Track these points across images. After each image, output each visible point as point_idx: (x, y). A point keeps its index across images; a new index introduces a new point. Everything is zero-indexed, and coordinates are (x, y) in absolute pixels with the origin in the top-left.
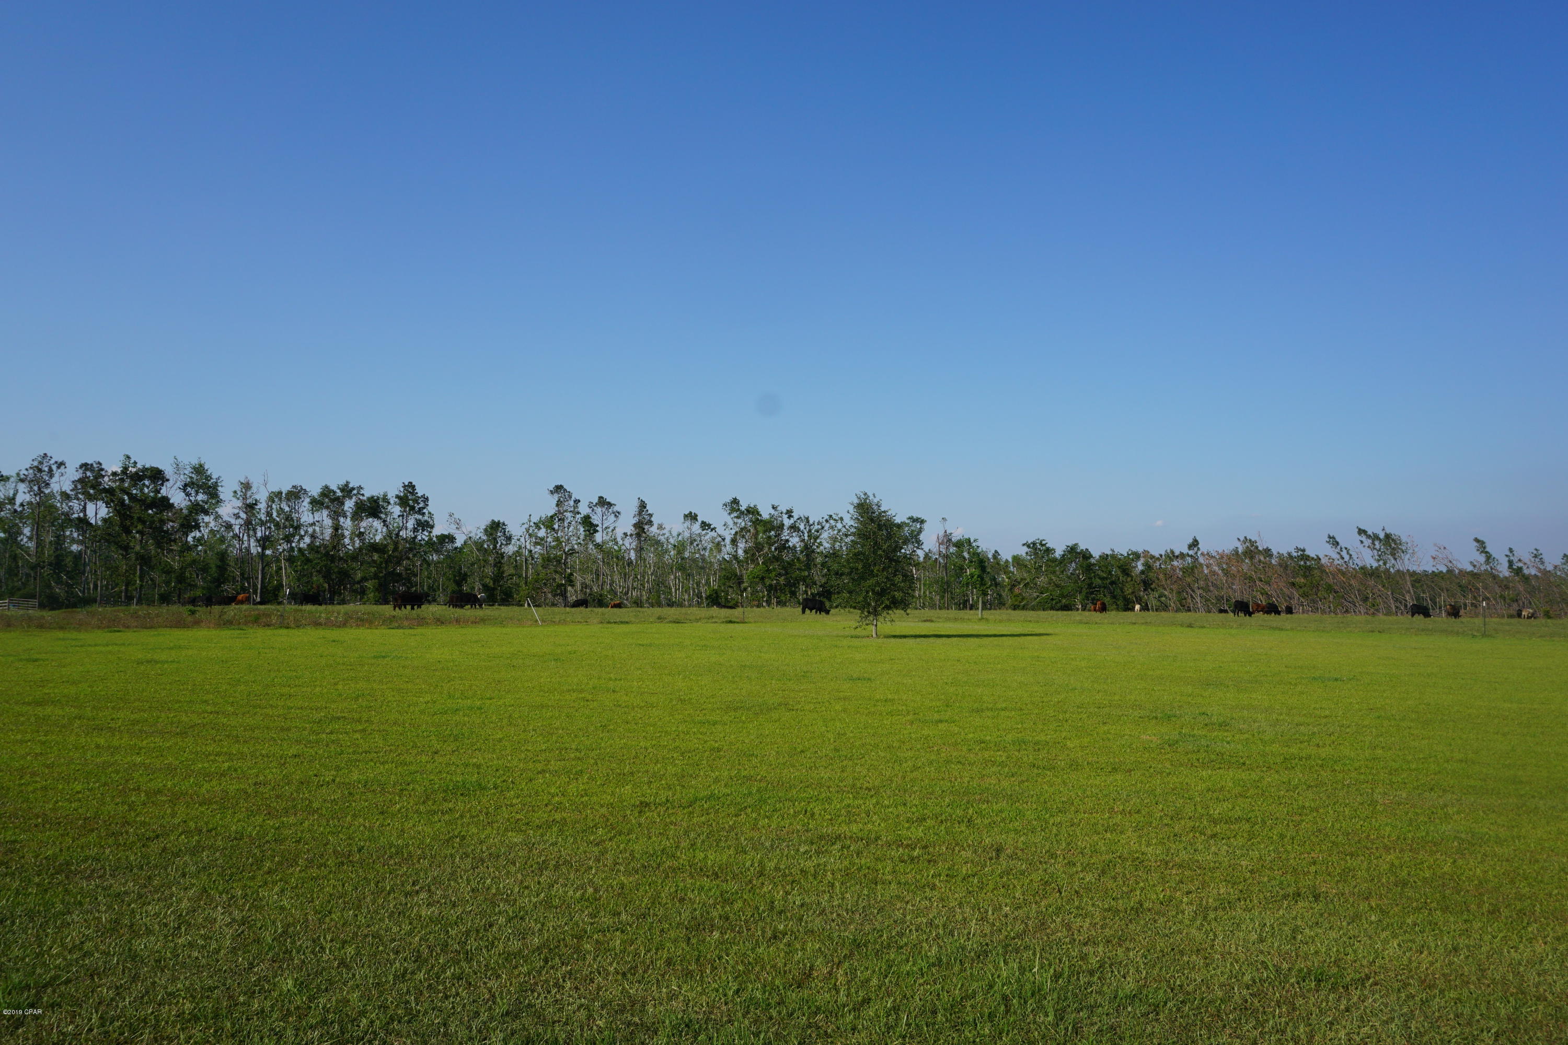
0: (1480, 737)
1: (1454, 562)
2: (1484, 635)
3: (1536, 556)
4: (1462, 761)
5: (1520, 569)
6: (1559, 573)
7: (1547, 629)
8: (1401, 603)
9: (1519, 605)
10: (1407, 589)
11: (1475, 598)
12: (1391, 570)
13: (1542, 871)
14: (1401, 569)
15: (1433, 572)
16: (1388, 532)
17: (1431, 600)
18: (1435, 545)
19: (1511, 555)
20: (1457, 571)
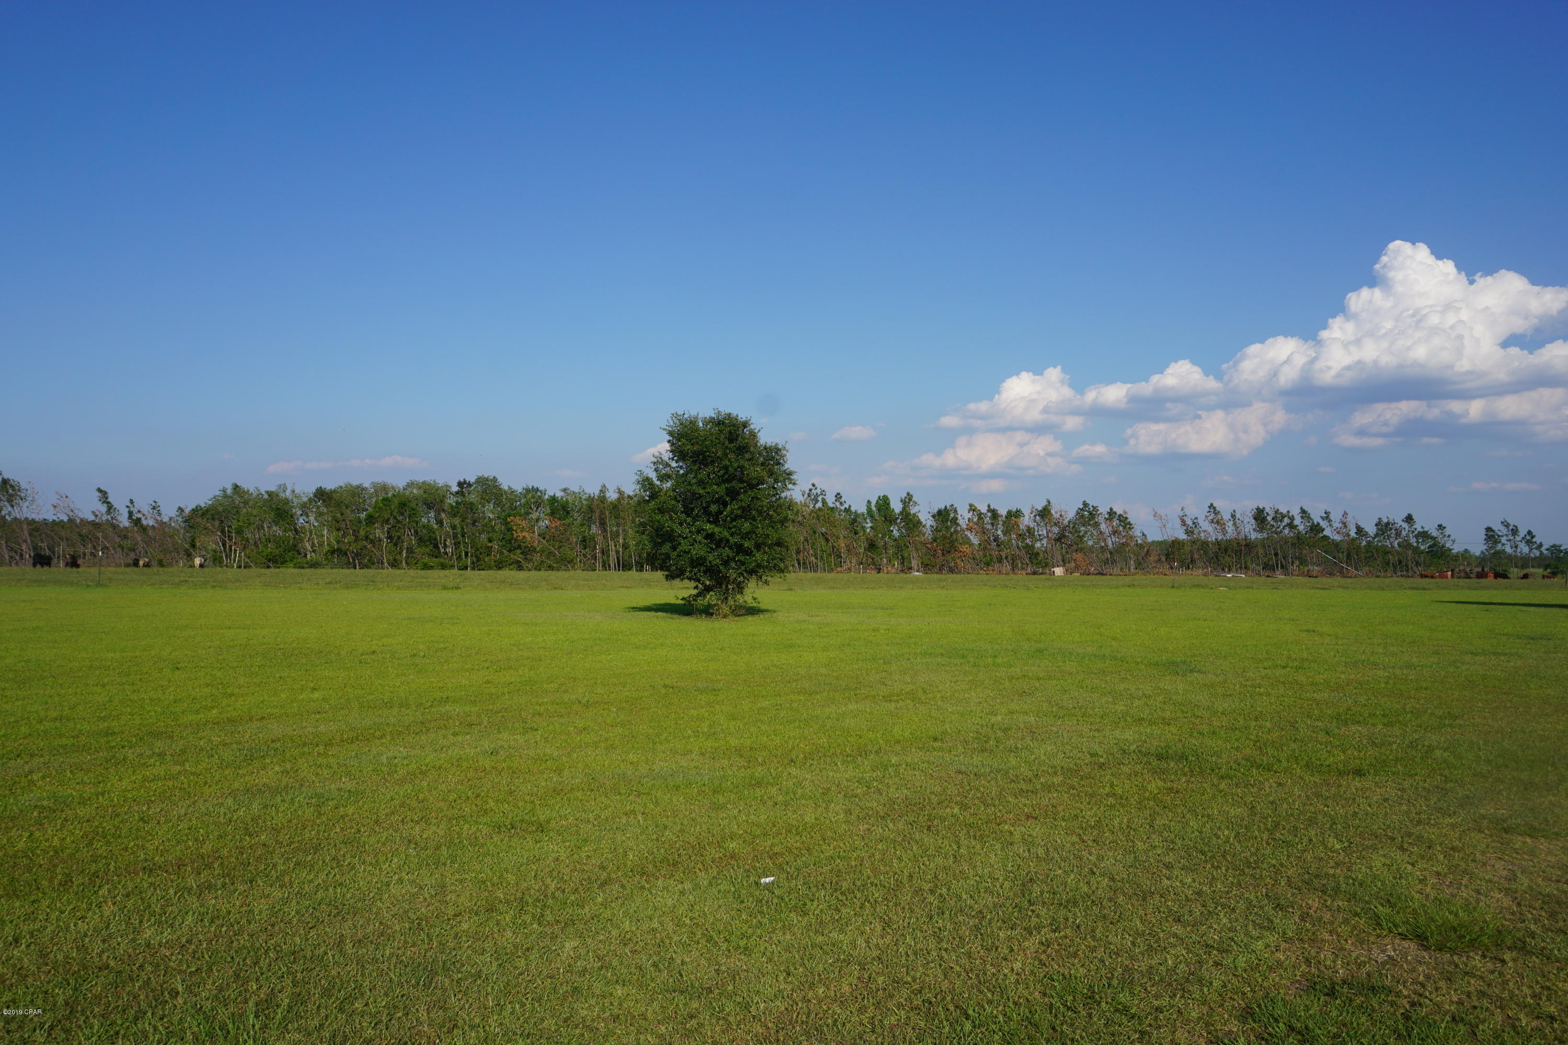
0: (78, 691)
1: (76, 511)
2: (99, 584)
3: (154, 508)
4: (56, 719)
5: (139, 520)
6: (173, 525)
7: (158, 577)
8: (16, 552)
9: (136, 554)
10: (24, 538)
11: (94, 547)
12: (7, 517)
13: (121, 825)
14: (18, 517)
15: (54, 520)
16: (6, 477)
17: (49, 549)
18: (57, 493)
19: (131, 506)
20: (78, 521)
